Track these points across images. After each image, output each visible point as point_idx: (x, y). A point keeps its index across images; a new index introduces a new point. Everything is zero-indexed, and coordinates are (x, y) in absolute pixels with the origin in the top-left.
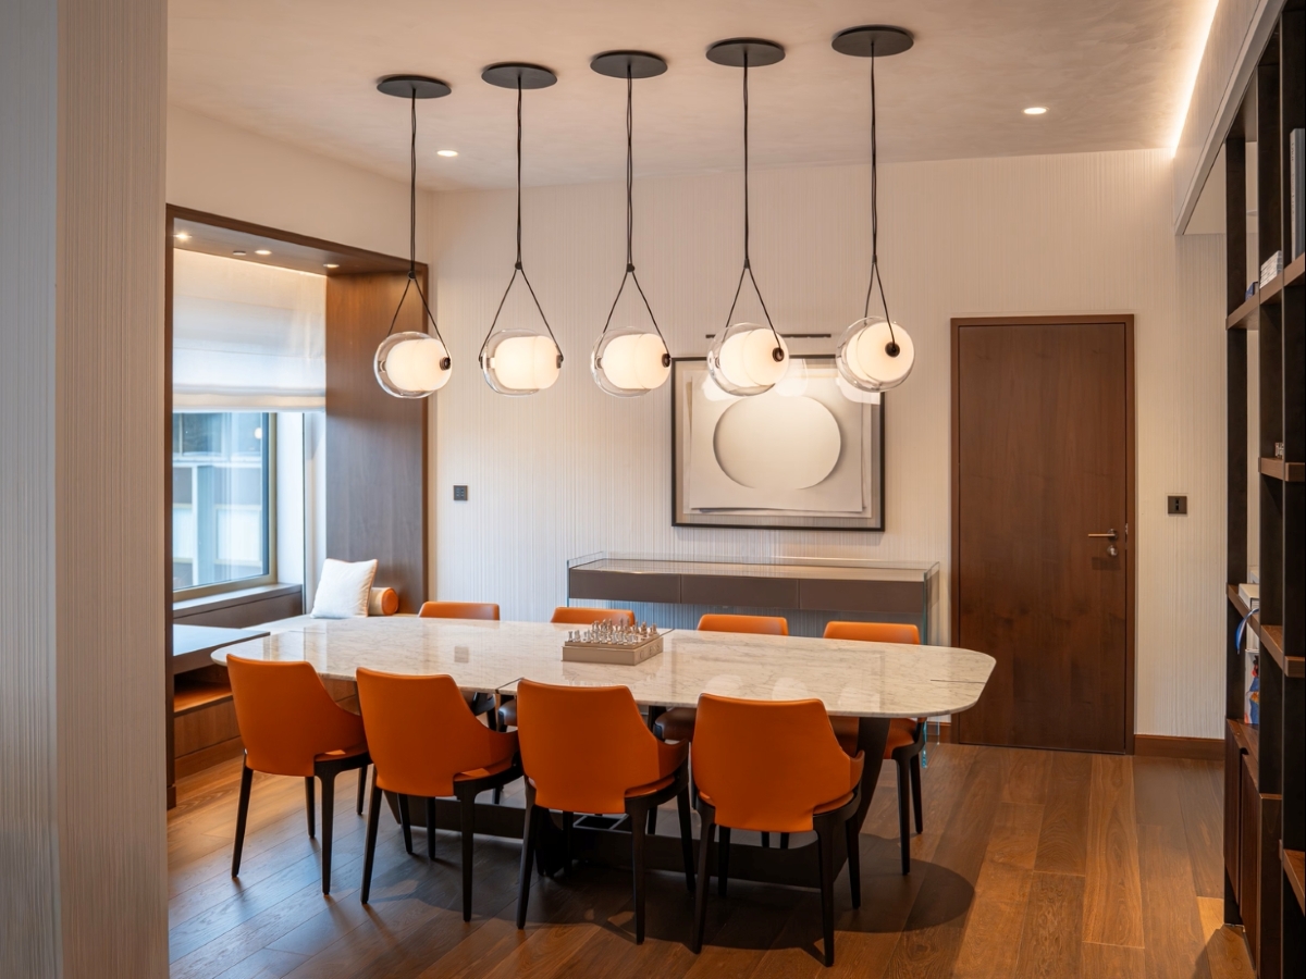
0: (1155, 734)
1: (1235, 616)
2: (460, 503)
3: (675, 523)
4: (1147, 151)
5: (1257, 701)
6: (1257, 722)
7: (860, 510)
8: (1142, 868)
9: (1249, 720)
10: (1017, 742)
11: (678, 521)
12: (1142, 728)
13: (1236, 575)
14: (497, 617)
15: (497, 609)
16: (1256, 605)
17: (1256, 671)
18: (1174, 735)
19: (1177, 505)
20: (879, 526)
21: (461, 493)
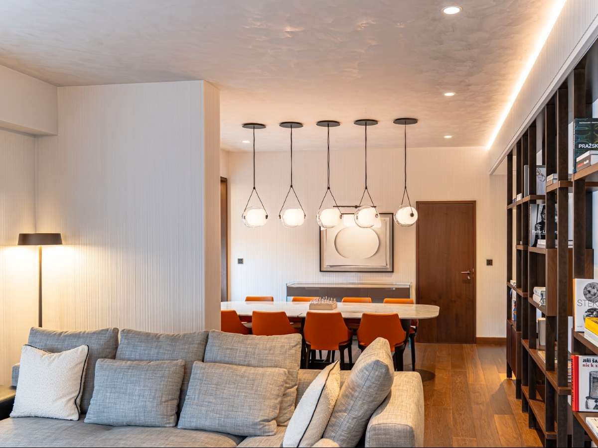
0: (482, 337)
1: (509, 289)
2: (240, 265)
3: (321, 271)
4: (480, 147)
5: (515, 314)
6: (516, 320)
7: (385, 265)
8: (482, 367)
9: (513, 319)
10: (438, 341)
11: (322, 270)
12: (478, 335)
13: (509, 278)
14: (273, 300)
15: (273, 298)
16: (515, 284)
17: (515, 306)
19: (490, 262)
20: (392, 271)
21: (240, 261)
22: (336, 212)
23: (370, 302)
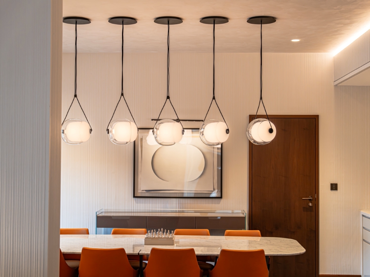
0: (326, 274)
3: (134, 197)
7: (213, 190)
14: (88, 233)
15: (88, 230)
18: (333, 274)
19: (334, 187)
20: (220, 196)
22: (178, 126)
23: (208, 235)
